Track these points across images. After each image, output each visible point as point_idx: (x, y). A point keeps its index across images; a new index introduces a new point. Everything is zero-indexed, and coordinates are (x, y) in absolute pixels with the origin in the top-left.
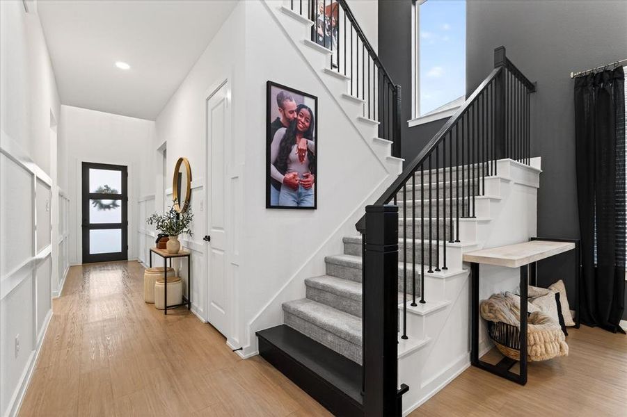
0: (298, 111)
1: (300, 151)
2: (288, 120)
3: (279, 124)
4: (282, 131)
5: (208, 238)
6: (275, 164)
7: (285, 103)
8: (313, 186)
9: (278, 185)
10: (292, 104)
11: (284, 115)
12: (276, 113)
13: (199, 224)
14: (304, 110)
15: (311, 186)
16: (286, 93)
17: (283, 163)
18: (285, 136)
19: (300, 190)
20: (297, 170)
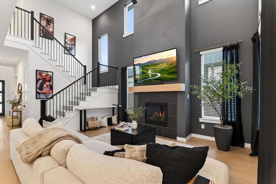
0: (46, 76)
1: (47, 85)
2: (43, 78)
3: (40, 79)
4: (41, 81)
5: (24, 106)
6: (38, 89)
7: (42, 74)
8: (52, 93)
9: (39, 93)
10: (45, 74)
11: (42, 77)
12: (39, 77)
13: (23, 103)
14: (48, 75)
15: (51, 93)
16: (42, 72)
17: (41, 88)
18: (42, 82)
19: (47, 94)
20: (46, 90)
